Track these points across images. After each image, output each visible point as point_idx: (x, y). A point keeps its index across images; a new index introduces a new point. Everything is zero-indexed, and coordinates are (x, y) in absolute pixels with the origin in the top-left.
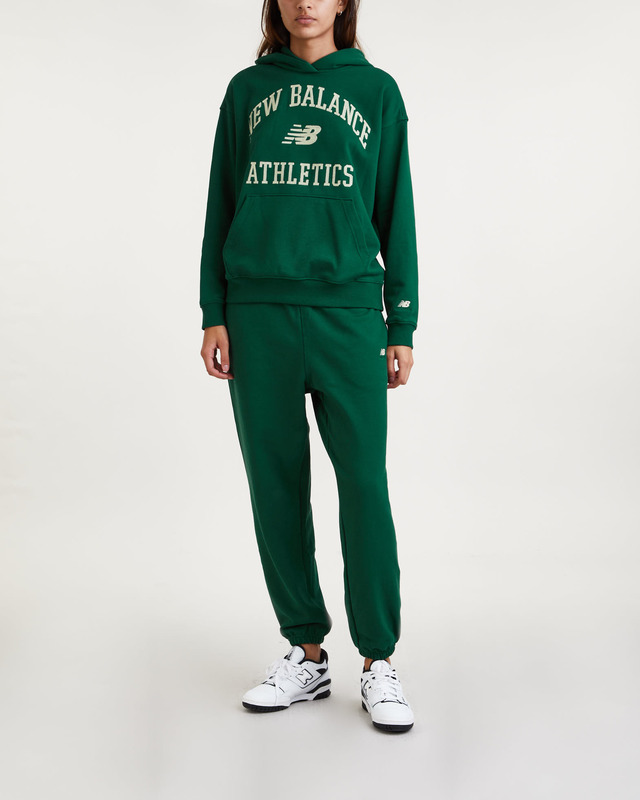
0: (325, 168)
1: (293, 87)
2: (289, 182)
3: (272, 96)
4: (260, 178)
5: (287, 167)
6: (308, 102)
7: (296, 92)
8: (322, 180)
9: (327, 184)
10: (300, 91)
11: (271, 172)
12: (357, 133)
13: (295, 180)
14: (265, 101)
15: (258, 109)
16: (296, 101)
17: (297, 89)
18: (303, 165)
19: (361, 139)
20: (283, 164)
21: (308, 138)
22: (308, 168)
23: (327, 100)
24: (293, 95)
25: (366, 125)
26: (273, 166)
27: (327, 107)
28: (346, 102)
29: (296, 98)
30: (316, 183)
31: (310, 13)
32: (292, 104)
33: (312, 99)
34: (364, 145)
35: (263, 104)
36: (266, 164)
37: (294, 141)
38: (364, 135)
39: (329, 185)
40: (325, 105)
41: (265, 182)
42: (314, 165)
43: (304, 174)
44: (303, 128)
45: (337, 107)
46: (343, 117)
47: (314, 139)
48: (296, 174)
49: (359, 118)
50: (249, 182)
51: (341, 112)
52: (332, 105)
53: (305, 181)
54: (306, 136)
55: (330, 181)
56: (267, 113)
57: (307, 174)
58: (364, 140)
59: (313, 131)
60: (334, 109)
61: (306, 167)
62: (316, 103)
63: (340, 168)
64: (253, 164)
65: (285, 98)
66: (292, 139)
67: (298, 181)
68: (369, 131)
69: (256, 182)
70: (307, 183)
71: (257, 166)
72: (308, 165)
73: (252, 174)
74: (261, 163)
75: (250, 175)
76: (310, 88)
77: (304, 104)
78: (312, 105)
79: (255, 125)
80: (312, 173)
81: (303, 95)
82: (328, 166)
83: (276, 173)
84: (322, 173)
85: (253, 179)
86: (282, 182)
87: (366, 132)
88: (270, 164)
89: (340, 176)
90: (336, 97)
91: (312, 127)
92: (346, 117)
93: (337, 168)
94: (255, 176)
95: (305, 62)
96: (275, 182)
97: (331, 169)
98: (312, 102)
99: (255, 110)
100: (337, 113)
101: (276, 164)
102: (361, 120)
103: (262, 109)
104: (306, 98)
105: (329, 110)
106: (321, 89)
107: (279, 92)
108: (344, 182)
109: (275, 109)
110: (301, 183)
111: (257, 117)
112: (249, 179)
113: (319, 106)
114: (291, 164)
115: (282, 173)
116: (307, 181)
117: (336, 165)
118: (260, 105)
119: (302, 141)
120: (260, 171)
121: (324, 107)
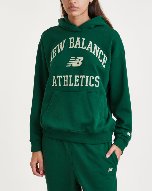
0: (86, 78)
1: (70, 39)
2: (70, 85)
3: (61, 43)
4: (58, 83)
5: (69, 77)
6: (78, 46)
7: (72, 41)
8: (84, 83)
9: (87, 85)
10: (74, 41)
11: (62, 80)
12: (101, 61)
13: (73, 84)
14: (58, 46)
15: (55, 49)
16: (72, 46)
17: (72, 39)
18: (76, 76)
19: (103, 64)
20: (67, 76)
21: (78, 63)
22: (78, 78)
23: (86, 44)
24: (71, 42)
25: (105, 56)
27: (86, 48)
28: (96, 45)
29: (72, 44)
30: (82, 85)
32: (70, 47)
33: (79, 44)
34: (104, 66)
35: (57, 47)
36: (60, 76)
37: (72, 65)
38: (104, 61)
39: (88, 86)
40: (85, 47)
41: (60, 85)
42: (81, 76)
43: (77, 81)
44: (76, 58)
45: (91, 48)
46: (94, 53)
47: (80, 64)
48: (73, 81)
49: (101, 53)
50: (53, 85)
51: (93, 51)
52: (89, 47)
53: (77, 84)
54: (77, 62)
55: (88, 84)
56: (59, 52)
58: (104, 64)
59: (80, 60)
60: (89, 49)
61: (77, 77)
62: (81, 46)
63: (93, 78)
64: (54, 77)
65: (67, 44)
66: (71, 64)
67: (74, 84)
68: (106, 59)
69: (56, 85)
71: (56, 78)
72: (78, 76)
73: (54, 82)
74: (58, 76)
76: (78, 39)
77: (76, 47)
78: (79, 47)
79: (54, 57)
80: (80, 80)
81: (75, 42)
82: (87, 77)
83: (65, 80)
84: (84, 80)
86: (67, 85)
87: (105, 60)
88: (61, 76)
89: (93, 81)
90: (91, 43)
91: (79, 58)
92: (95, 53)
96: (64, 85)
97: (89, 78)
98: (79, 45)
100: (91, 51)
101: (64, 76)
102: (103, 54)
103: (57, 50)
104: (77, 44)
105: (87, 49)
106: (84, 39)
107: (64, 41)
108: (95, 85)
109: (62, 50)
110: (75, 85)
111: (55, 53)
113: (82, 48)
114: (71, 76)
115: (67, 80)
117: (91, 77)
119: (75, 65)
120: (57, 80)
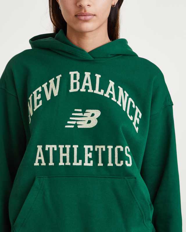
0: (107, 150)
1: (72, 73)
2: (75, 164)
3: (52, 81)
4: (47, 160)
5: (72, 150)
6: (87, 88)
7: (75, 78)
8: (105, 160)
9: (110, 164)
10: (78, 77)
11: (56, 154)
12: (131, 118)
13: (80, 161)
14: (45, 86)
15: (38, 93)
16: (75, 87)
17: (75, 76)
18: (86, 147)
19: (134, 124)
20: (68, 147)
21: (89, 122)
22: (92, 150)
23: (104, 86)
24: (72, 81)
25: (138, 110)
26: (58, 149)
27: (105, 92)
28: (121, 89)
29: (75, 84)
30: (100, 164)
31: (89, 10)
32: (72, 90)
33: (90, 85)
34: (137, 129)
35: (43, 89)
36: (51, 147)
37: (76, 125)
38: (137, 120)
39: (112, 165)
40: (102, 91)
41: (51, 164)
42: (97, 147)
43: (88, 155)
44: (84, 112)
45: (113, 93)
46: (119, 103)
47: (94, 123)
48: (81, 156)
49: (131, 104)
50: (36, 164)
51: (117, 98)
52: (109, 91)
53: (89, 162)
54: (87, 119)
55: (113, 161)
56: (48, 97)
57: (90, 155)
58: (137, 125)
59: (93, 115)
60: (110, 95)
61: (89, 149)
62: (94, 88)
63: (122, 149)
64: (40, 147)
65: (65, 84)
66: (74, 123)
67: (83, 162)
68: (140, 116)
69: (44, 164)
70: (91, 164)
71: (43, 149)
72: (91, 147)
73: (40, 157)
74: (47, 147)
75: (38, 158)
76: (87, 75)
77: (83, 90)
78: (90, 90)
79: (36, 107)
80: (95, 154)
81: (81, 81)
82: (110, 147)
83: (62, 155)
84: (105, 154)
85: (40, 161)
86: (68, 163)
87: (138, 117)
88: (55, 147)
89: (121, 155)
90: (112, 84)
91: (92, 111)
92: (122, 103)
93: (119, 149)
94: (42, 158)
95: (82, 51)
96: (61, 163)
97: (113, 150)
98: (90, 87)
99: (35, 93)
100: (114, 99)
101: (61, 147)
102: (134, 106)
103: (43, 93)
104: (85, 84)
105: (107, 95)
106: (98, 76)
107: (58, 77)
108: (126, 162)
109: (56, 94)
110: (86, 164)
111: (38, 101)
112: (37, 161)
113: (97, 91)
114: (75, 147)
115: (67, 155)
116: (92, 162)
117: (118, 147)
118: (40, 89)
119: (83, 124)
120: (46, 154)
121: (102, 93)
